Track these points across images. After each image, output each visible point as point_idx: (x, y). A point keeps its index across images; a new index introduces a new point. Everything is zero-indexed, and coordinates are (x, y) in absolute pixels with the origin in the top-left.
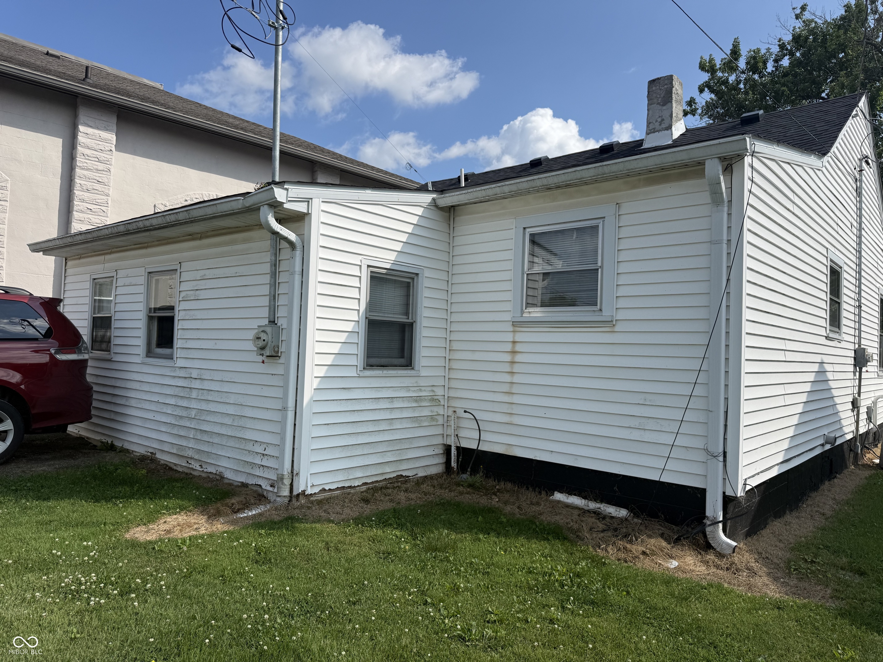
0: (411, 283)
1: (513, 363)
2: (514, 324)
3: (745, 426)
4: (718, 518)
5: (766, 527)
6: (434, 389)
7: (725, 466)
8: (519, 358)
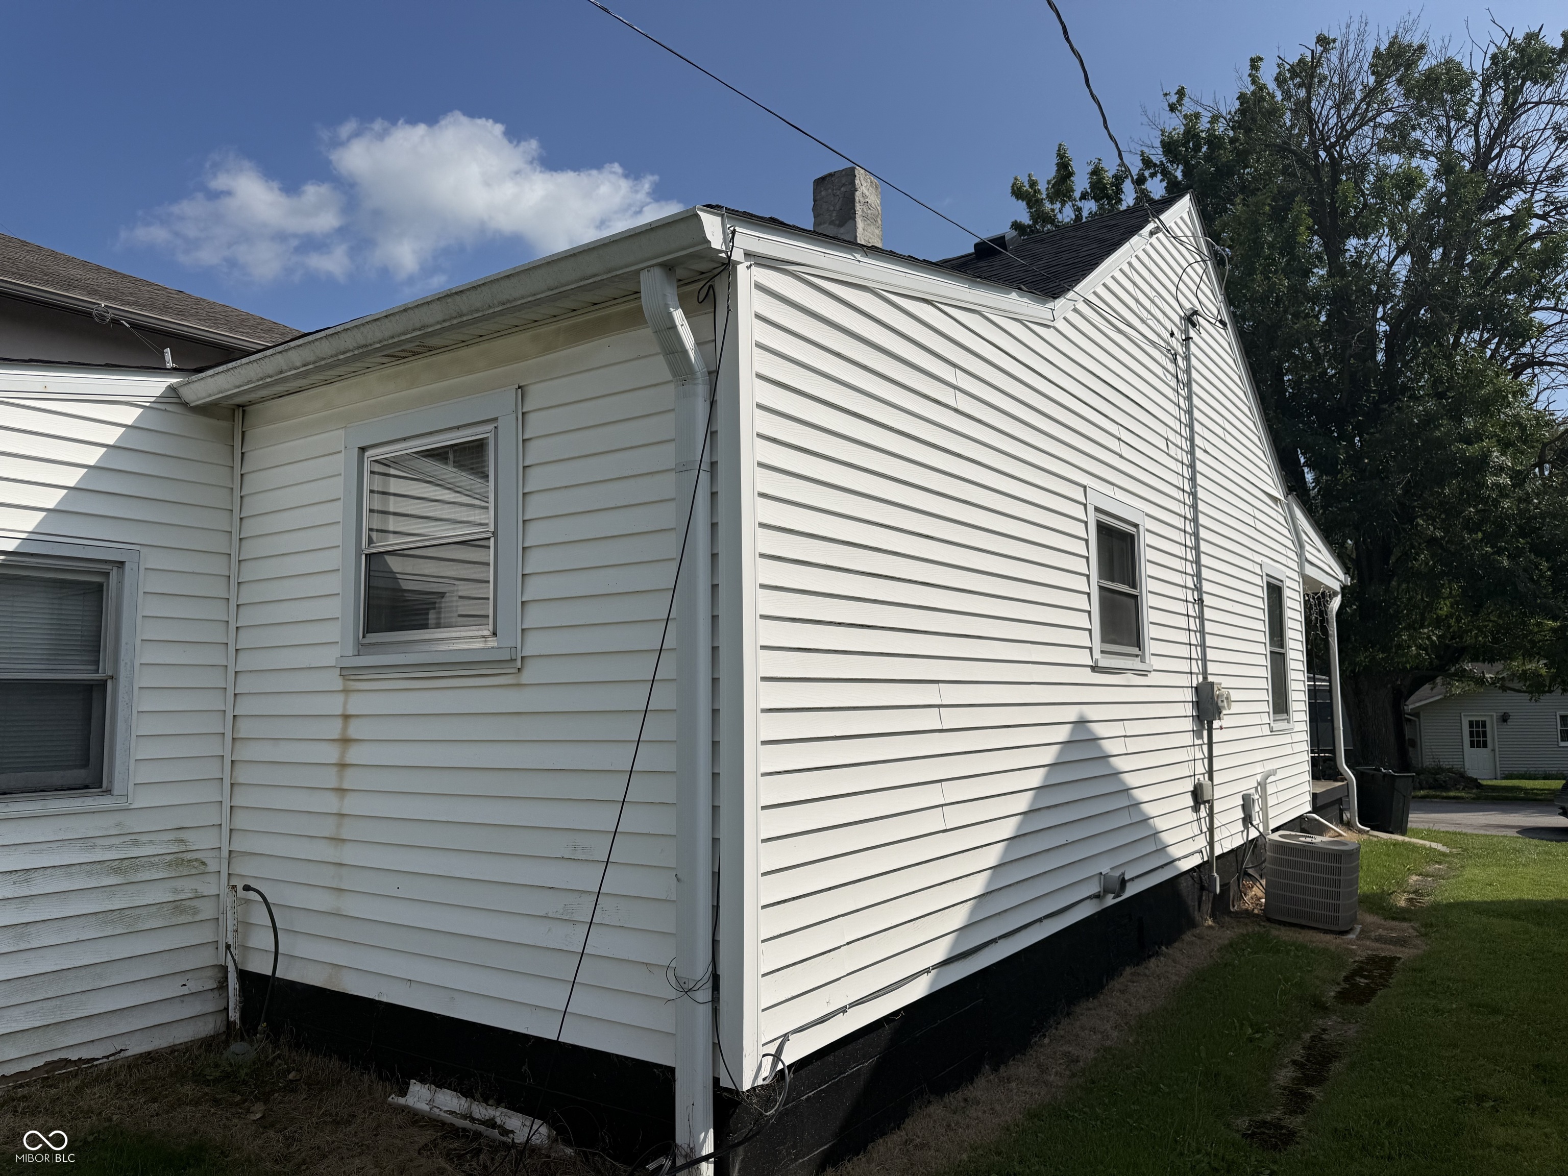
0: (105, 584)
1: (342, 766)
2: (346, 672)
3: (764, 907)
4: (697, 1149)
5: (904, 1121)
6: (182, 835)
7: (715, 1012)
8: (354, 755)
